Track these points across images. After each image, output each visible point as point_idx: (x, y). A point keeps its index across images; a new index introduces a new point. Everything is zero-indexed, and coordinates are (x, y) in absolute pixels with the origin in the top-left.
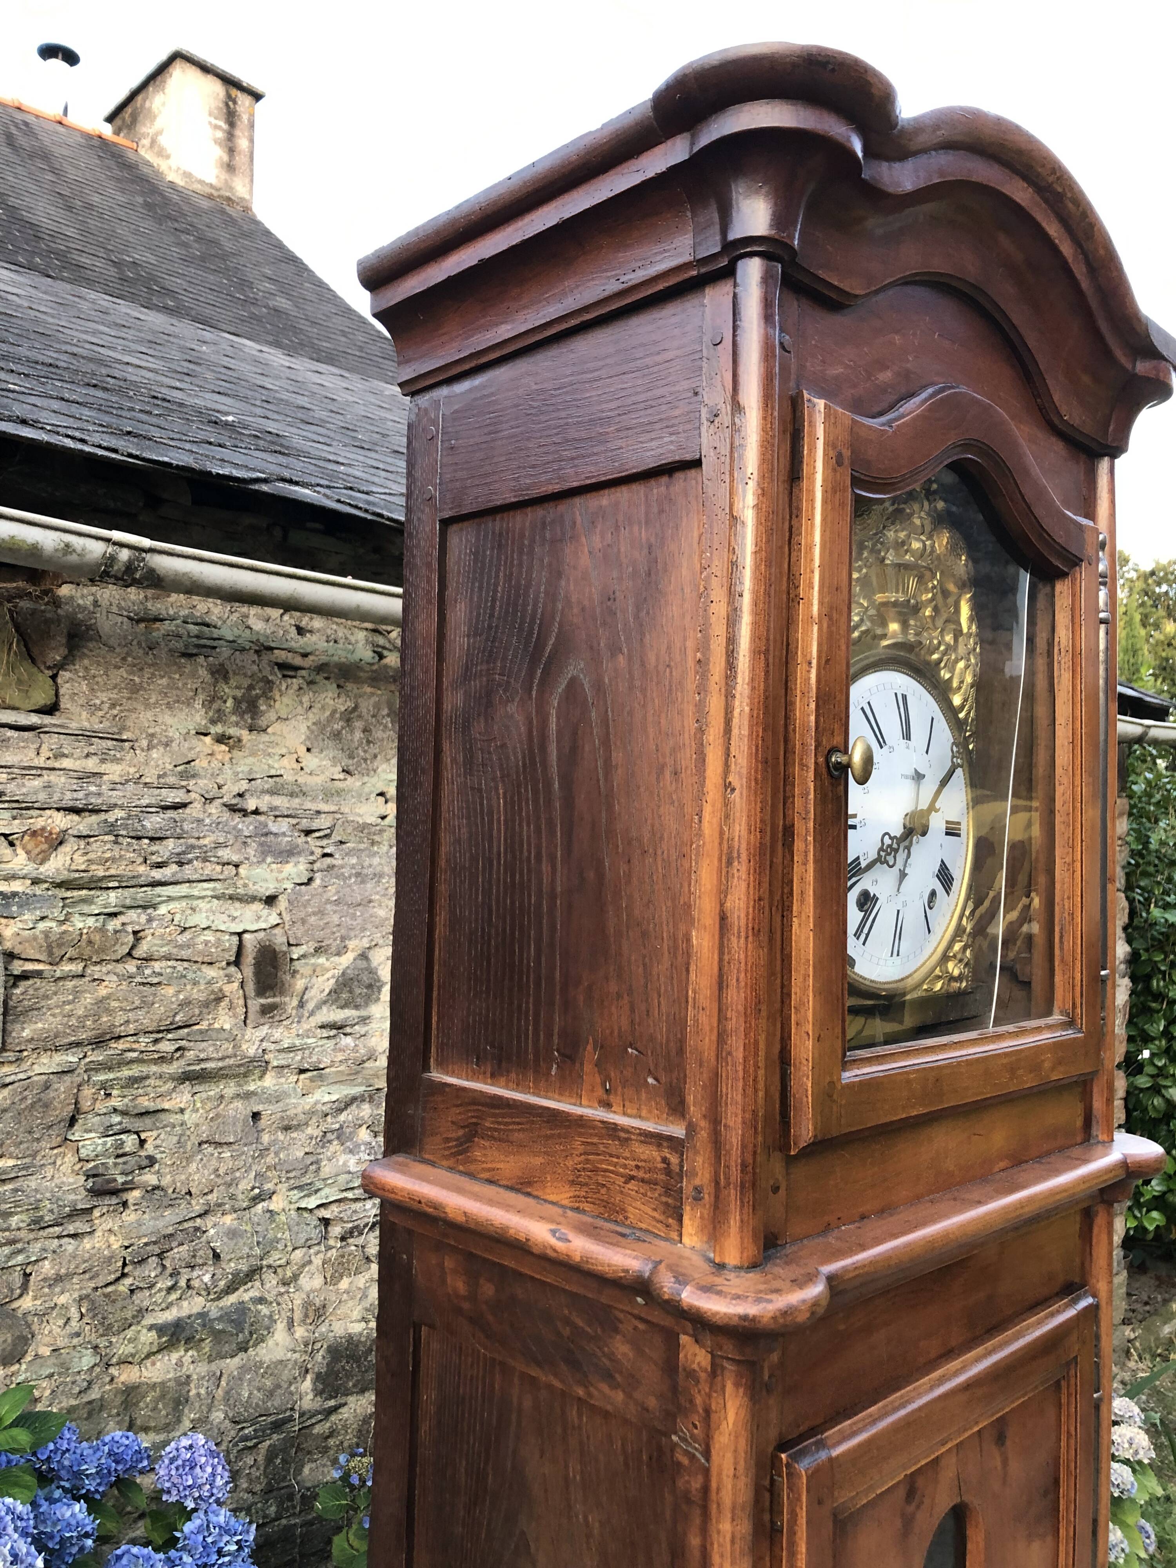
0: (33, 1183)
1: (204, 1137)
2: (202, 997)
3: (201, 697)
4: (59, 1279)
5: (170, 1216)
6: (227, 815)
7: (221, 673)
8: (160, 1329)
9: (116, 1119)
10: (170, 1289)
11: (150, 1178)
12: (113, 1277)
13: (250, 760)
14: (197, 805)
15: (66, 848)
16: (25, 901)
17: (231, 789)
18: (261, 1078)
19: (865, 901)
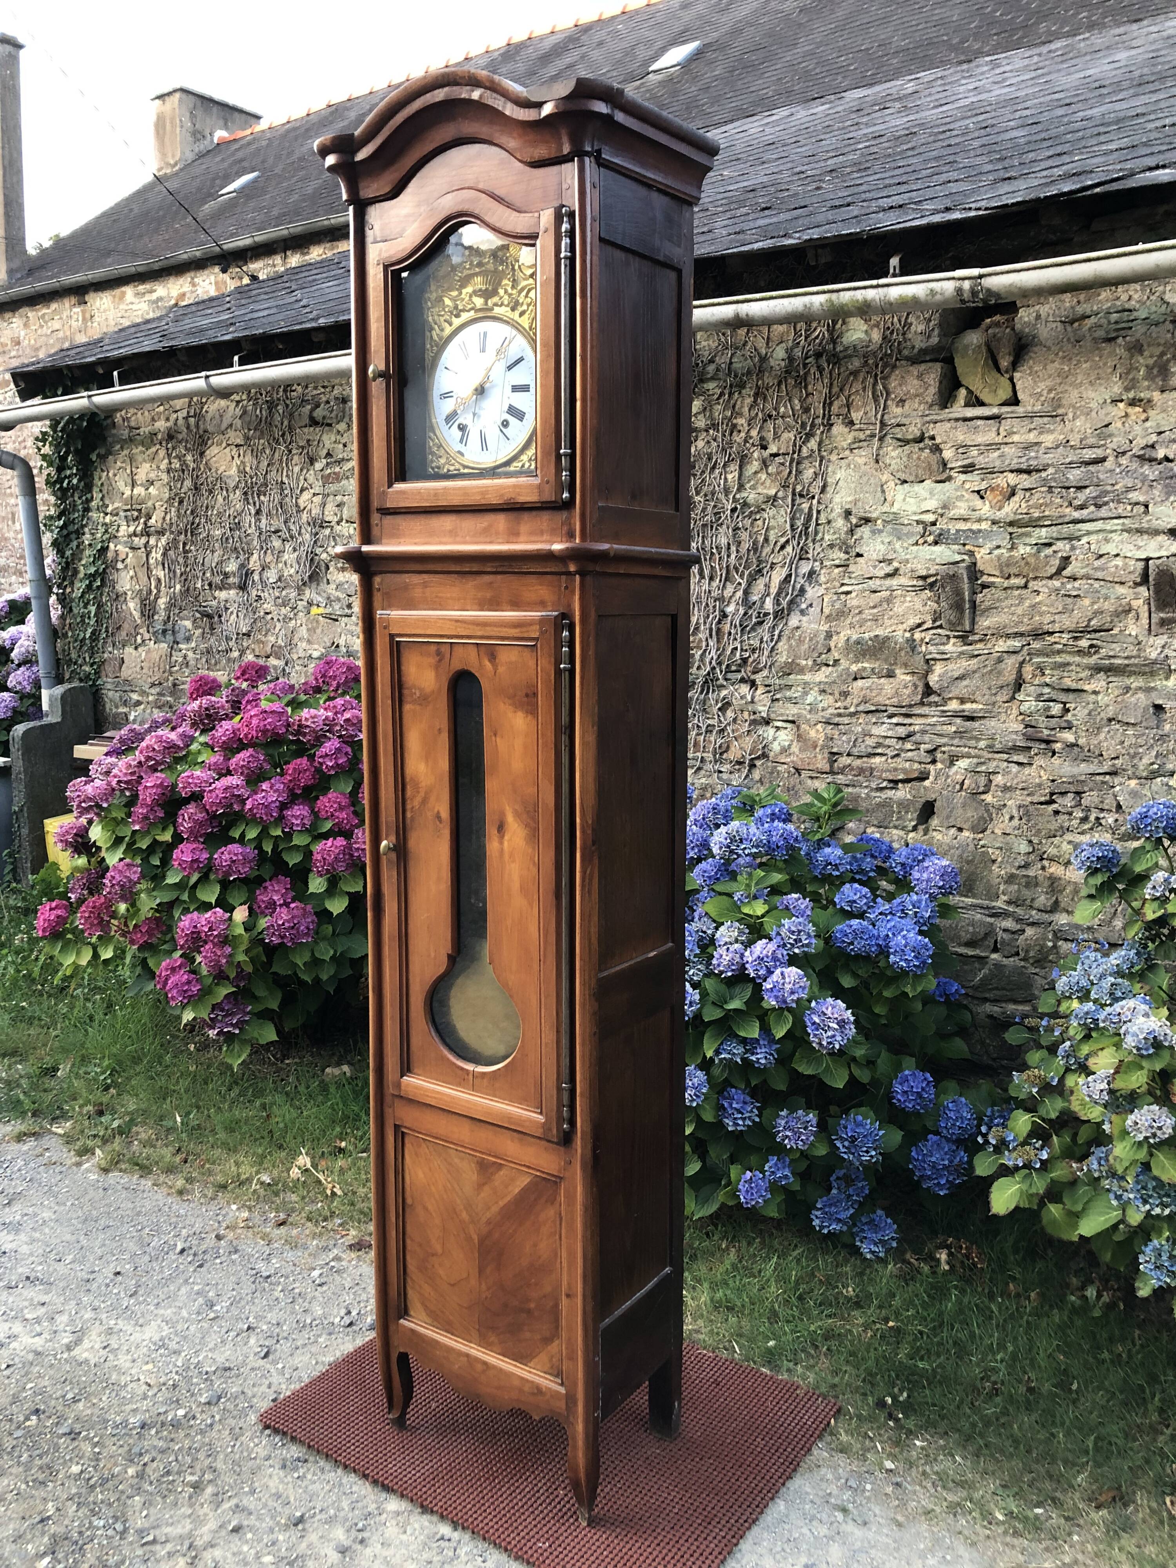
0: (993, 723)
1: (1110, 715)
2: (1113, 608)
3: (1118, 372)
4: (1006, 789)
5: (1085, 768)
6: (1135, 465)
7: (1137, 348)
9: (1046, 690)
10: (1085, 820)
11: (1069, 737)
12: (1043, 799)
13: (1159, 417)
14: (1111, 459)
15: (1016, 498)
16: (987, 534)
17: (1141, 442)
18: (1167, 678)
19: (462, 428)
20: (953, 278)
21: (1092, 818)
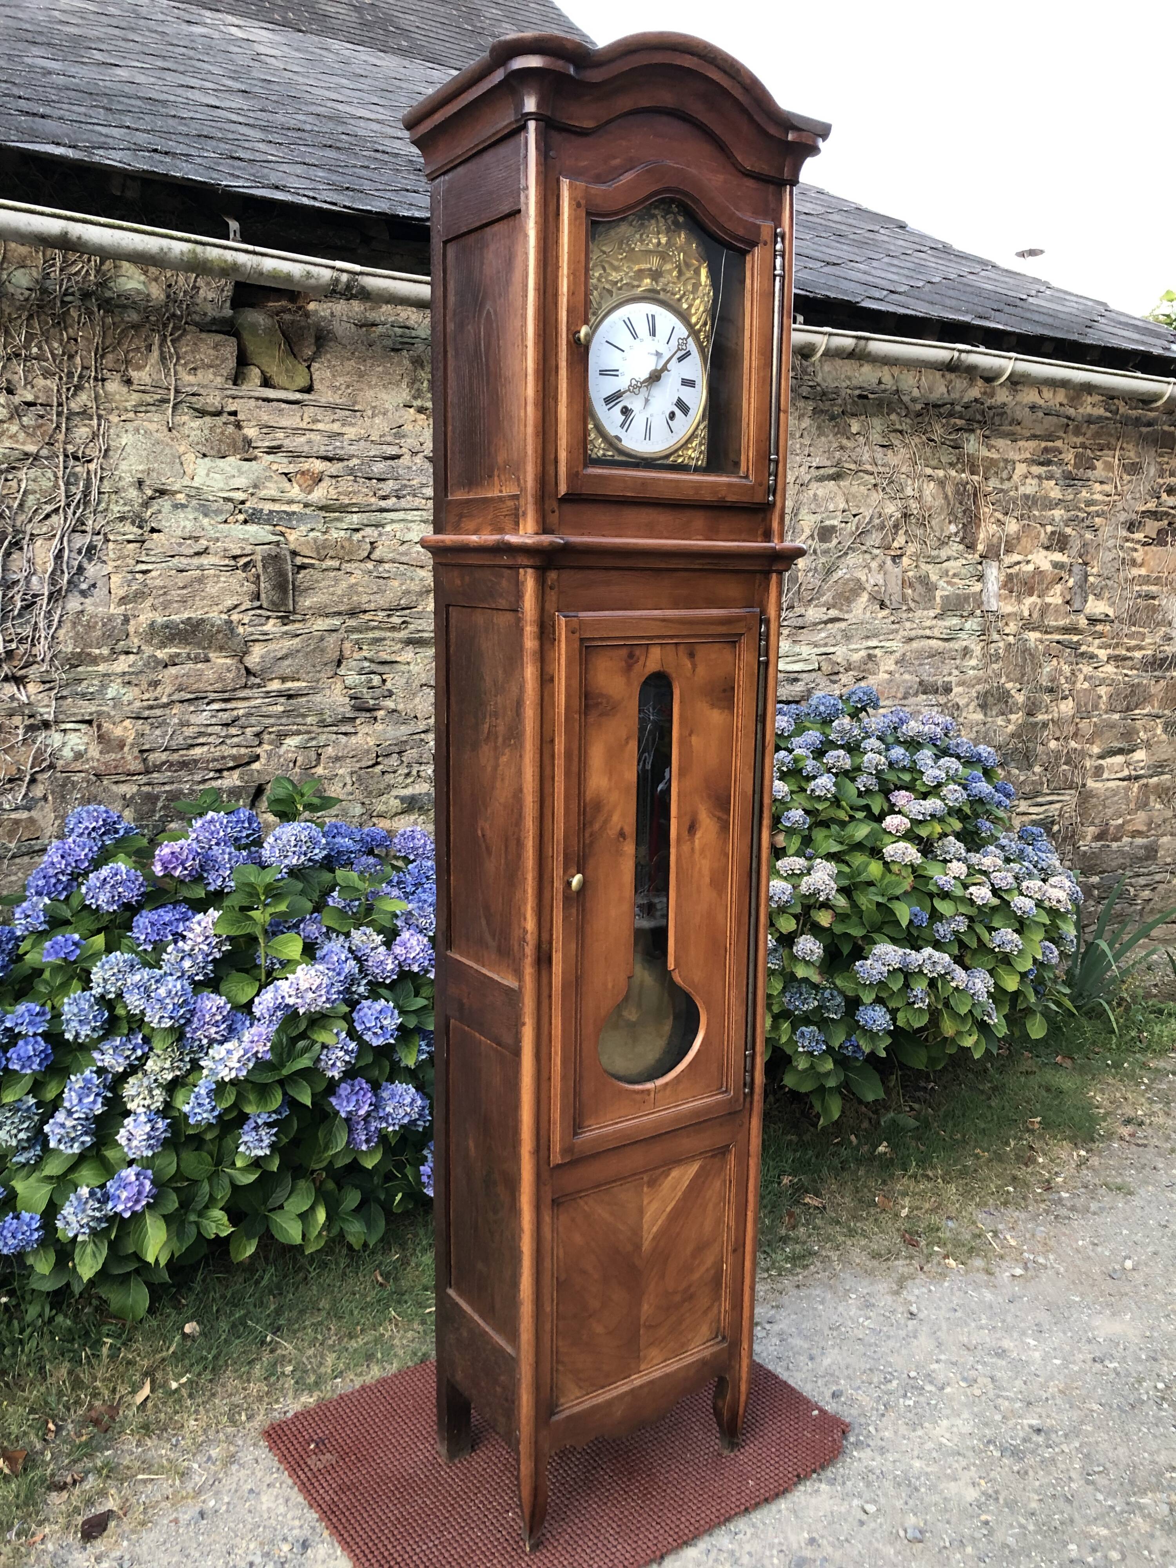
0: (318, 698)
2: (417, 589)
3: (405, 380)
4: (337, 759)
5: (404, 730)
6: (427, 463)
7: (418, 362)
8: (403, 799)
9: (366, 664)
10: (408, 775)
11: (390, 704)
12: (370, 763)
14: (407, 457)
15: (323, 484)
16: (301, 517)
17: (430, 445)
19: (626, 411)
20: (333, 268)
21: (414, 773)
